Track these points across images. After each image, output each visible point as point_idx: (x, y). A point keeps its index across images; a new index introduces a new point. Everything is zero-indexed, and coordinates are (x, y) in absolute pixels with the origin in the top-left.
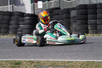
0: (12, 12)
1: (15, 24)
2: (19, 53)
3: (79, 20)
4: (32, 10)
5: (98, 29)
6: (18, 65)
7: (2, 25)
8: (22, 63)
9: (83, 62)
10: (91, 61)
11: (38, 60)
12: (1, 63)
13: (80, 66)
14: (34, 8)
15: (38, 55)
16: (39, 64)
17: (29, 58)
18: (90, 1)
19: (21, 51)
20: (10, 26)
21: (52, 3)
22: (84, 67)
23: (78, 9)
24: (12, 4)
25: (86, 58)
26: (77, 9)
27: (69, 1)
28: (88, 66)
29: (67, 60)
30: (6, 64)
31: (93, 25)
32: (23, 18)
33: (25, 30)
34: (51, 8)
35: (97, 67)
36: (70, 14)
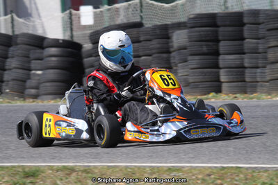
3: (197, 57)
5: (247, 79)
6: (32, 179)
9: (210, 170)
10: (232, 167)
13: (203, 180)
14: (71, 23)
16: (90, 175)
17: (60, 160)
18: (225, 5)
20: (6, 72)
21: (121, 10)
22: (213, 182)
23: (192, 25)
24: (12, 12)
26: (188, 25)
27: (165, 5)
28: (223, 179)
29: (166, 163)
34: (117, 23)
36: (170, 40)
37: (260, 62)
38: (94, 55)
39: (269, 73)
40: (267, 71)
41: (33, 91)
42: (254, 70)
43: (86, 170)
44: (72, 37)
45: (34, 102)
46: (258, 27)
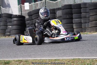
1: (4, 25)
2: (7, 53)
3: (65, 20)
4: (19, 12)
5: (83, 27)
8: (11, 62)
9: (69, 60)
10: (77, 59)
11: (26, 59)
13: (67, 63)
14: (21, 9)
15: (26, 54)
16: (28, 63)
17: (17, 58)
18: (74, 1)
19: (10, 51)
21: (39, 4)
22: (70, 64)
23: (63, 9)
24: (0, 6)
25: (72, 56)
27: (54, 2)
28: (74, 63)
29: (54, 58)
31: (78, 24)
32: (10, 19)
33: (13, 31)
34: (37, 9)
35: (82, 63)
36: (56, 14)
37: (87, 21)
38: (29, 20)
39: (90, 25)
40: (90, 24)
41: (8, 33)
42: (85, 24)
43: (26, 61)
44: (22, 14)
45: (8, 37)
46: (86, 9)
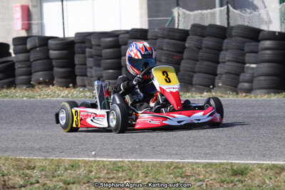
0: (226, 26)
1: (234, 60)
2: (242, 142)
4: (282, 23)
7: (198, 63)
8: (251, 170)
12: (193, 169)
19: (250, 137)
30: (207, 172)
32: (257, 43)
33: (262, 78)
